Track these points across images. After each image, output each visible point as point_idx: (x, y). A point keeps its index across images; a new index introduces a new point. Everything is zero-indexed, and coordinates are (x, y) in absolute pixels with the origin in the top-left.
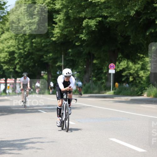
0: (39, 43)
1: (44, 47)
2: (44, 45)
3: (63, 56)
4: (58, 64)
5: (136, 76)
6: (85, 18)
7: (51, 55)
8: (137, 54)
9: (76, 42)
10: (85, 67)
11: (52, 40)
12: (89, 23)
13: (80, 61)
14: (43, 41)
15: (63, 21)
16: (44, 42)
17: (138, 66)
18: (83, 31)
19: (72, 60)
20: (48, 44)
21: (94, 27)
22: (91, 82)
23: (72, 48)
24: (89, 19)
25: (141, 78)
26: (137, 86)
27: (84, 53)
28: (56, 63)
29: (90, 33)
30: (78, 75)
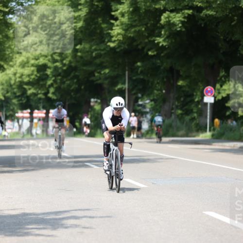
0: (88, 52)
1: (95, 58)
2: (96, 54)
3: (127, 73)
4: (119, 86)
6: (165, 10)
7: (107, 71)
9: (149, 50)
10: (164, 91)
11: (109, 46)
12: (170, 19)
13: (156, 82)
14: (93, 48)
15: (128, 16)
16: (95, 50)
18: (161, 32)
19: (143, 81)
20: (102, 52)
21: (180, 25)
22: (173, 116)
23: (142, 61)
24: (172, 11)
27: (162, 68)
28: (116, 84)
29: (173, 35)
30: (151, 105)
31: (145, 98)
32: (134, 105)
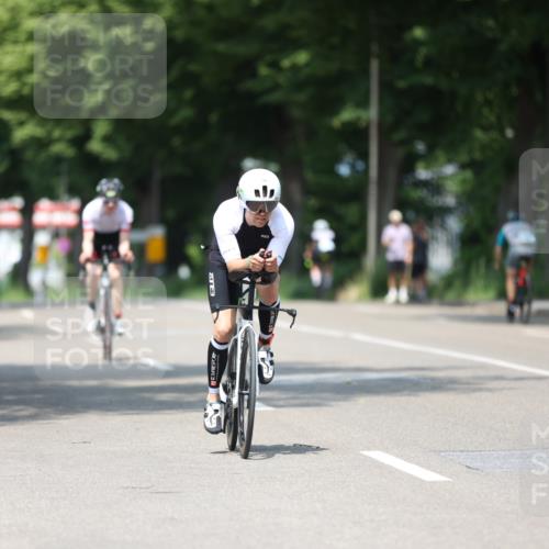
1: (261, 10)
3: (374, 66)
4: (347, 115)
7: (302, 57)
10: (510, 133)
13: (479, 97)
19: (432, 96)
28: (335, 106)
30: (464, 181)
31: (441, 155)
32: (400, 185)
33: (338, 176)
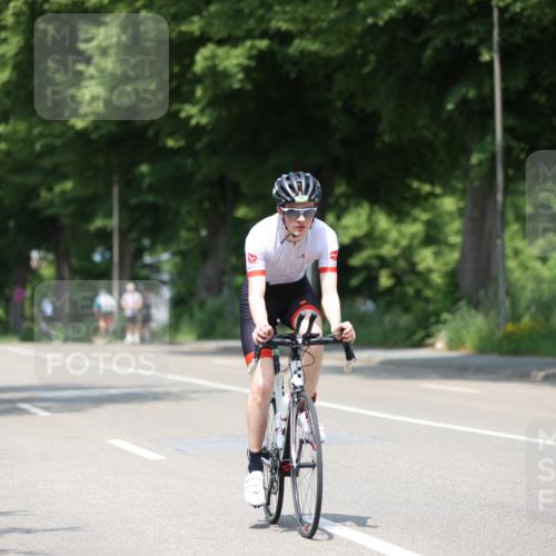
0: (23, 140)
1: (41, 155)
2: (42, 147)
3: (116, 191)
4: (98, 223)
5: (407, 271)
6: (202, 40)
7: (69, 185)
8: (409, 181)
9: (171, 135)
10: (204, 233)
11: (73, 127)
12: (217, 61)
13: (183, 211)
14: (36, 131)
16: (41, 136)
17: (414, 229)
18: (193, 92)
19: (154, 209)
20: (58, 142)
21: (240, 76)
22: (226, 292)
23: (151, 161)
24: (220, 43)
25: (423, 277)
26: (407, 310)
27: (199, 177)
28: (88, 216)
29: (223, 98)
30: (176, 265)
31: (160, 248)
32: (133, 267)
33: (93, 262)
